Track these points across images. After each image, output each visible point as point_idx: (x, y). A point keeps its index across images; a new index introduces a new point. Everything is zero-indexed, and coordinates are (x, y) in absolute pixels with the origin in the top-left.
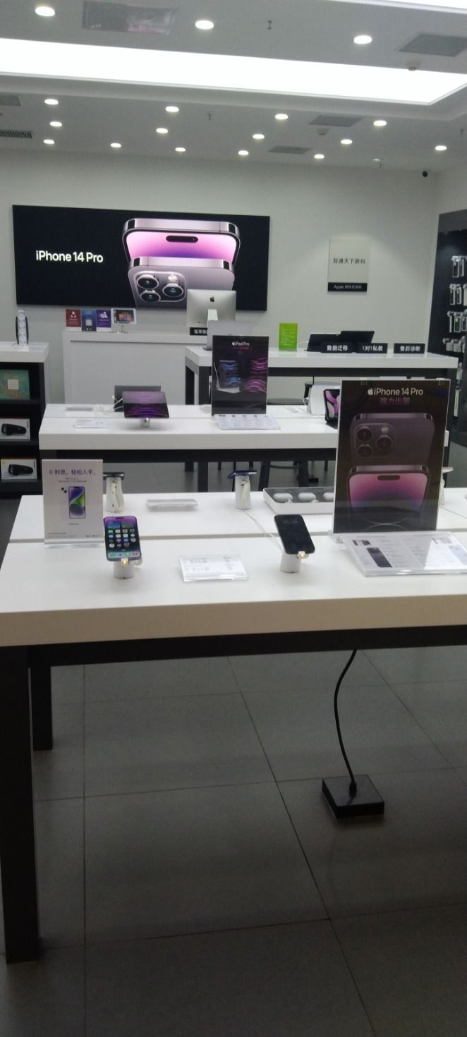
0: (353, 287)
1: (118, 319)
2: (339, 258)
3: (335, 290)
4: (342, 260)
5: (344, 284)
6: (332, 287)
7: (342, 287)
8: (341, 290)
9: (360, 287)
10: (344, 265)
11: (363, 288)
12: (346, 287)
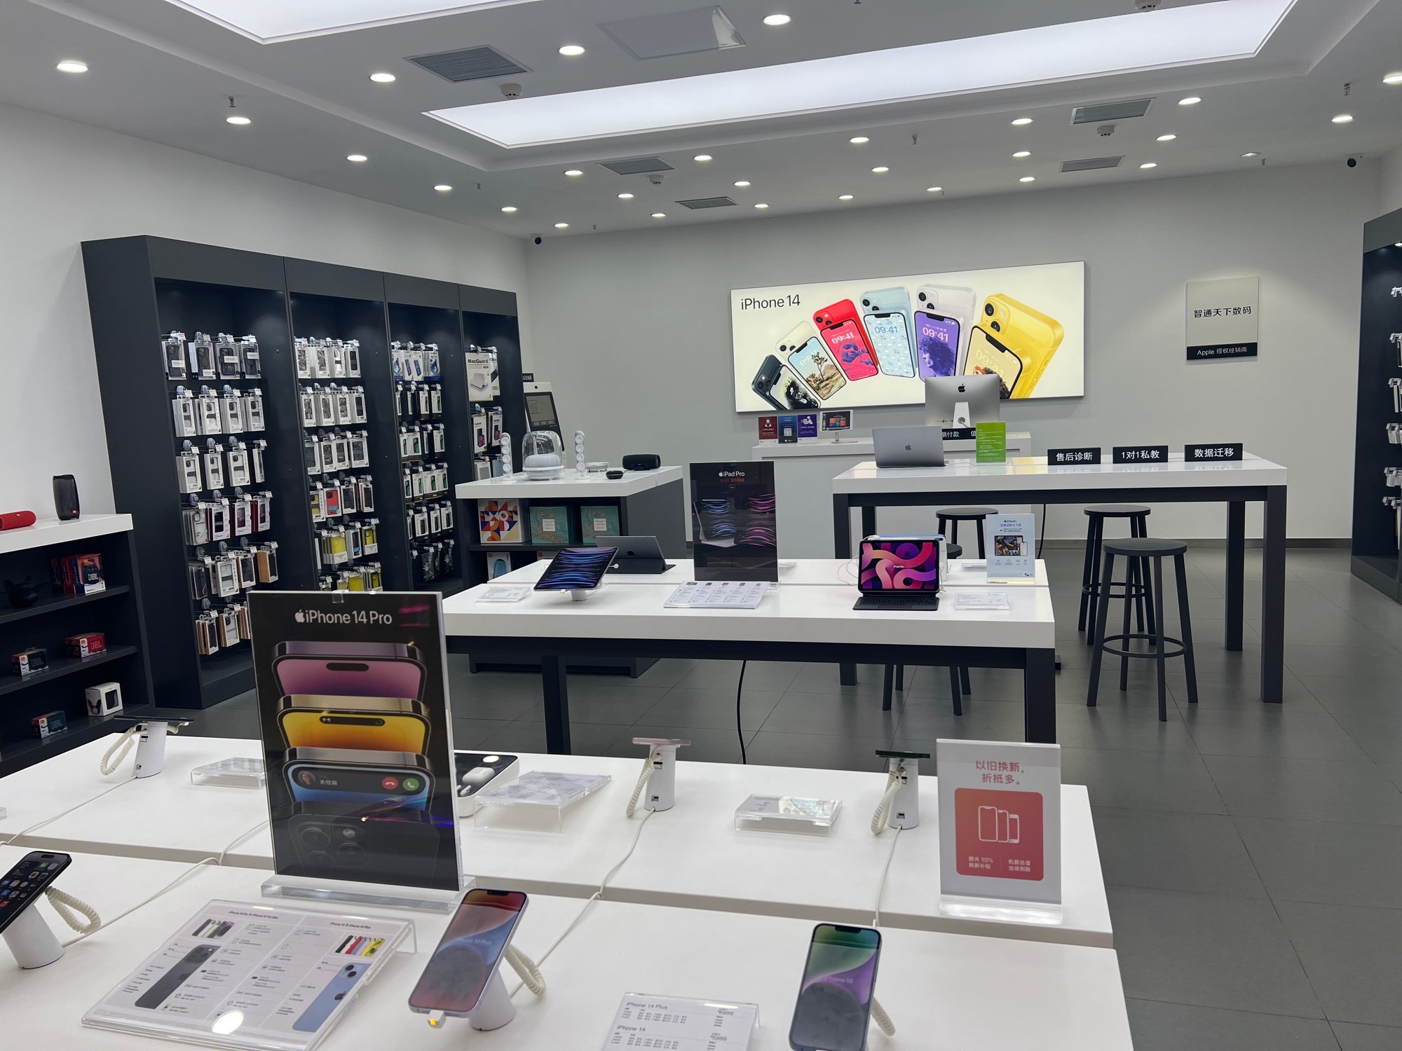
0: (1232, 350)
1: (828, 425)
2: (1204, 308)
3: (1200, 357)
4: (1209, 312)
5: (1214, 348)
6: (1194, 354)
7: (1212, 352)
8: (1210, 357)
9: (1244, 349)
10: (1213, 318)
11: (1251, 350)
12: (1219, 351)
